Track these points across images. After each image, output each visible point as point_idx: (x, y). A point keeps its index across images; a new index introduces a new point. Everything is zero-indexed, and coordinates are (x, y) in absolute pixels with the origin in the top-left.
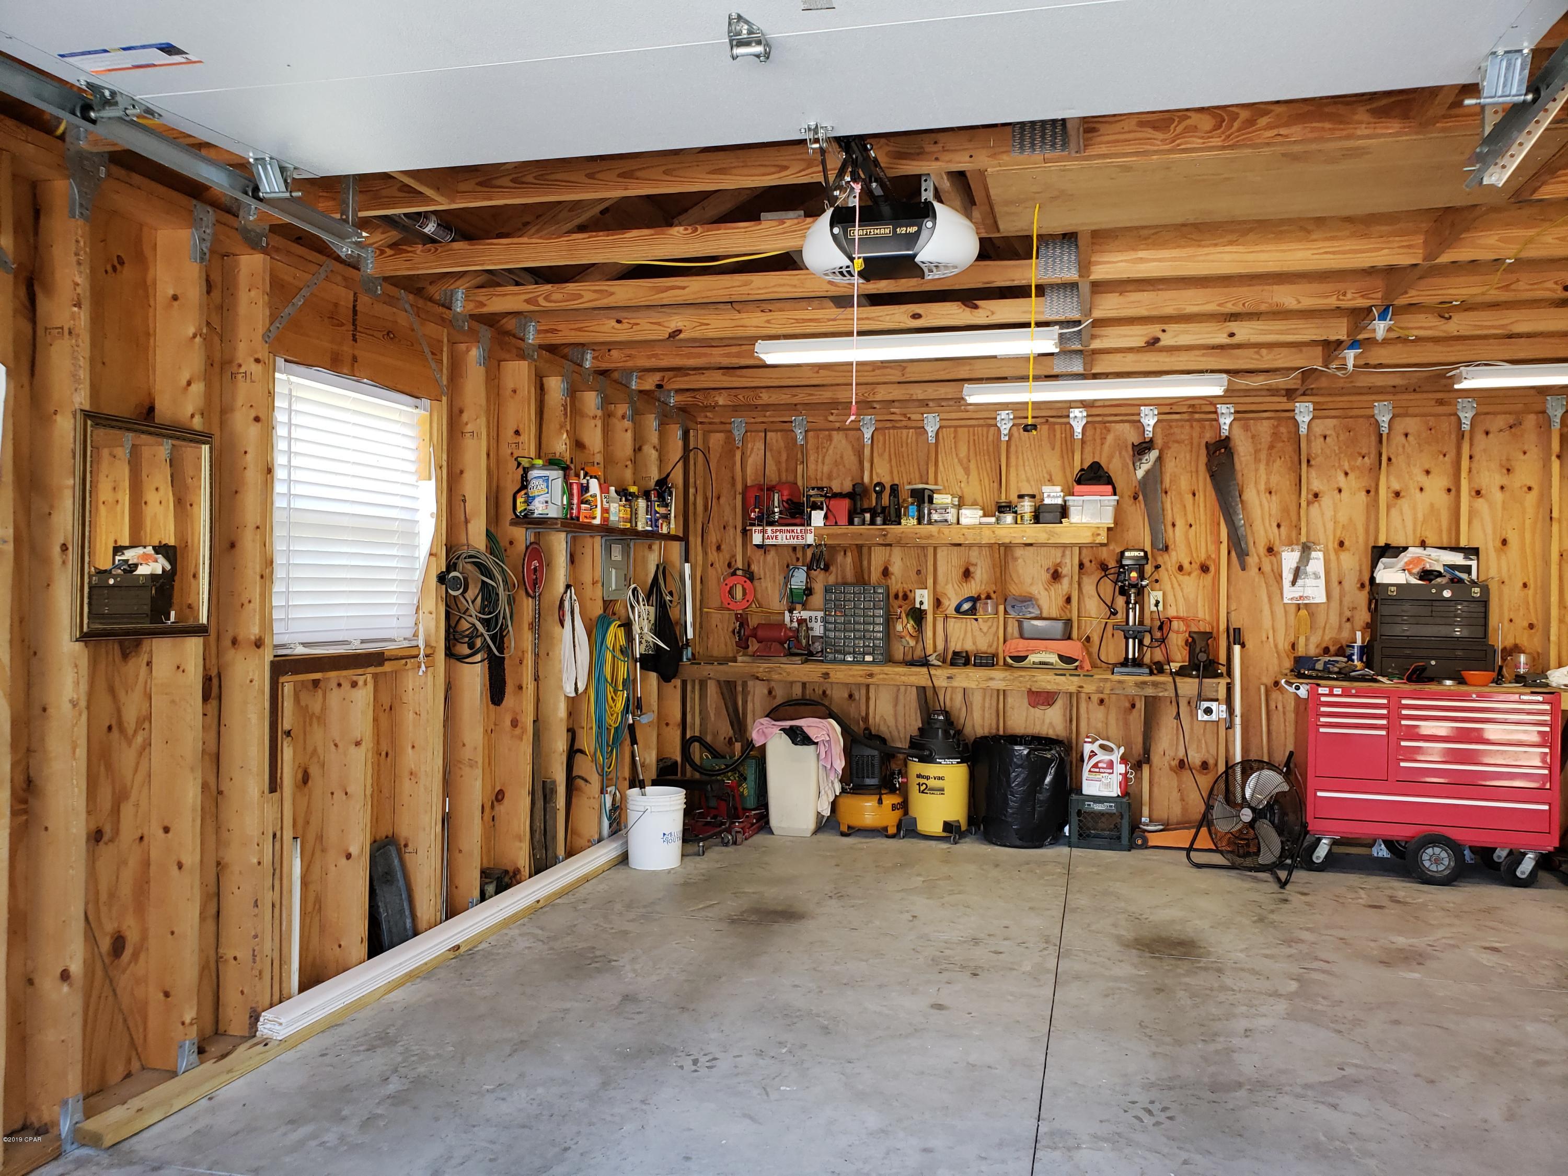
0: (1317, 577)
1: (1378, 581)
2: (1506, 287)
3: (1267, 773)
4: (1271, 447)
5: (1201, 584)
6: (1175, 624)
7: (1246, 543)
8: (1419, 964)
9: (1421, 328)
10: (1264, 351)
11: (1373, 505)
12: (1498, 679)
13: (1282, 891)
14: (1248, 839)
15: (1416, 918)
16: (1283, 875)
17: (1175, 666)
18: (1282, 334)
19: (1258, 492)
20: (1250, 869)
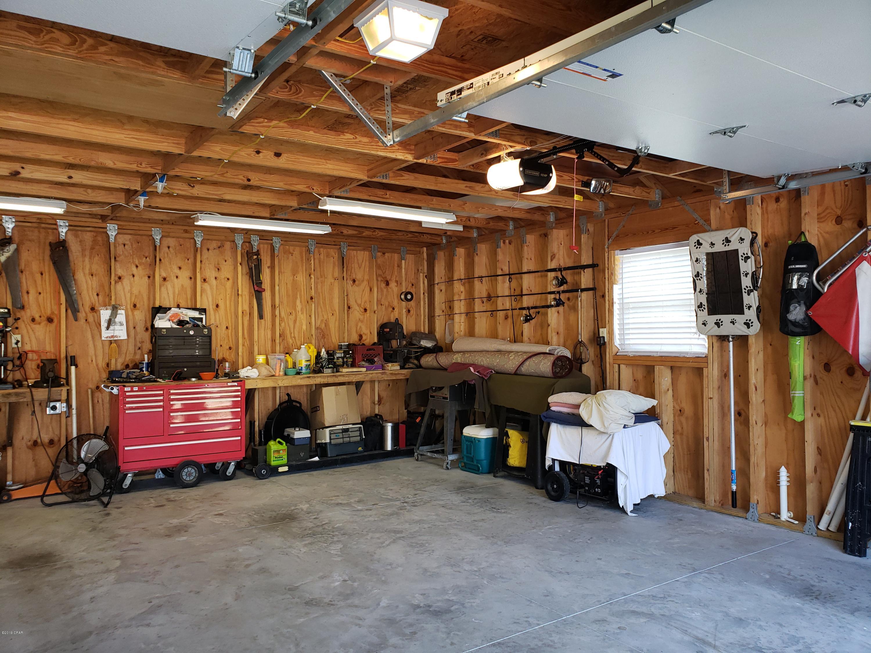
0: (121, 324)
1: (156, 327)
2: (222, 175)
3: (94, 441)
4: (92, 248)
5: (48, 330)
6: (30, 355)
7: (78, 305)
8: (186, 531)
9: (180, 190)
10: (89, 191)
11: (152, 285)
12: (217, 376)
13: (106, 509)
14: (82, 483)
15: (181, 507)
16: (105, 499)
17: (31, 382)
18: (102, 181)
19: (84, 274)
20: (84, 500)
